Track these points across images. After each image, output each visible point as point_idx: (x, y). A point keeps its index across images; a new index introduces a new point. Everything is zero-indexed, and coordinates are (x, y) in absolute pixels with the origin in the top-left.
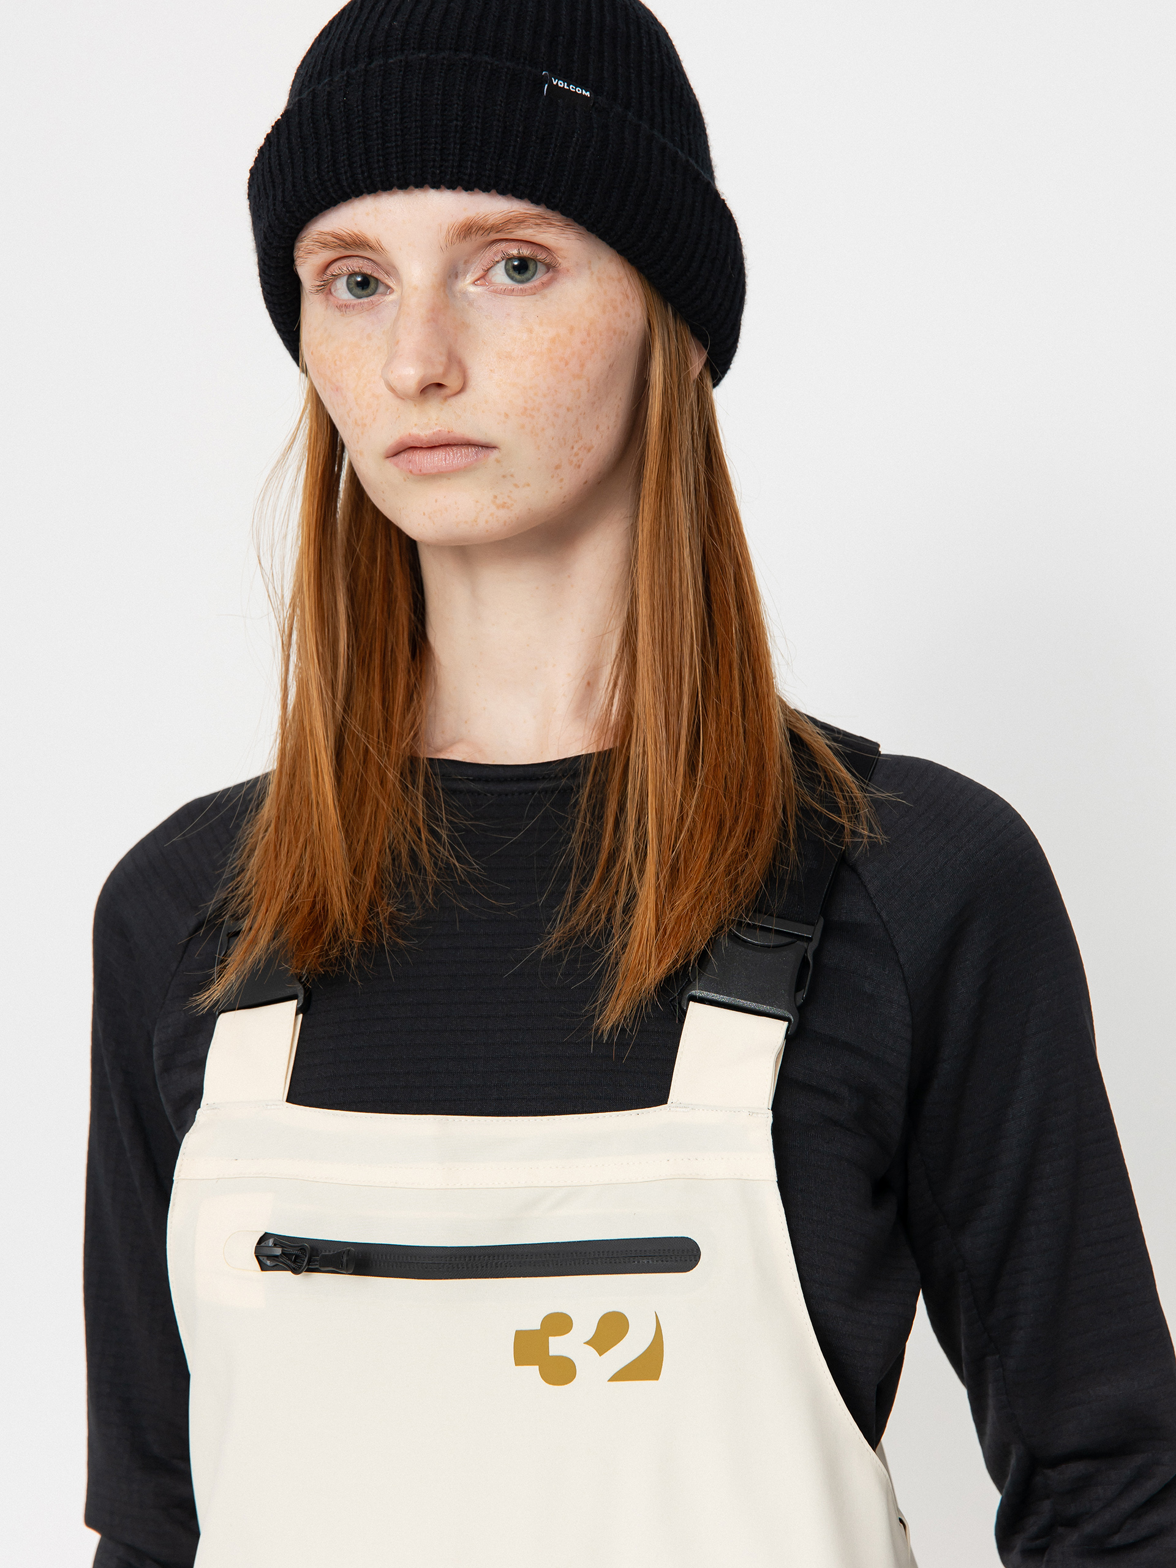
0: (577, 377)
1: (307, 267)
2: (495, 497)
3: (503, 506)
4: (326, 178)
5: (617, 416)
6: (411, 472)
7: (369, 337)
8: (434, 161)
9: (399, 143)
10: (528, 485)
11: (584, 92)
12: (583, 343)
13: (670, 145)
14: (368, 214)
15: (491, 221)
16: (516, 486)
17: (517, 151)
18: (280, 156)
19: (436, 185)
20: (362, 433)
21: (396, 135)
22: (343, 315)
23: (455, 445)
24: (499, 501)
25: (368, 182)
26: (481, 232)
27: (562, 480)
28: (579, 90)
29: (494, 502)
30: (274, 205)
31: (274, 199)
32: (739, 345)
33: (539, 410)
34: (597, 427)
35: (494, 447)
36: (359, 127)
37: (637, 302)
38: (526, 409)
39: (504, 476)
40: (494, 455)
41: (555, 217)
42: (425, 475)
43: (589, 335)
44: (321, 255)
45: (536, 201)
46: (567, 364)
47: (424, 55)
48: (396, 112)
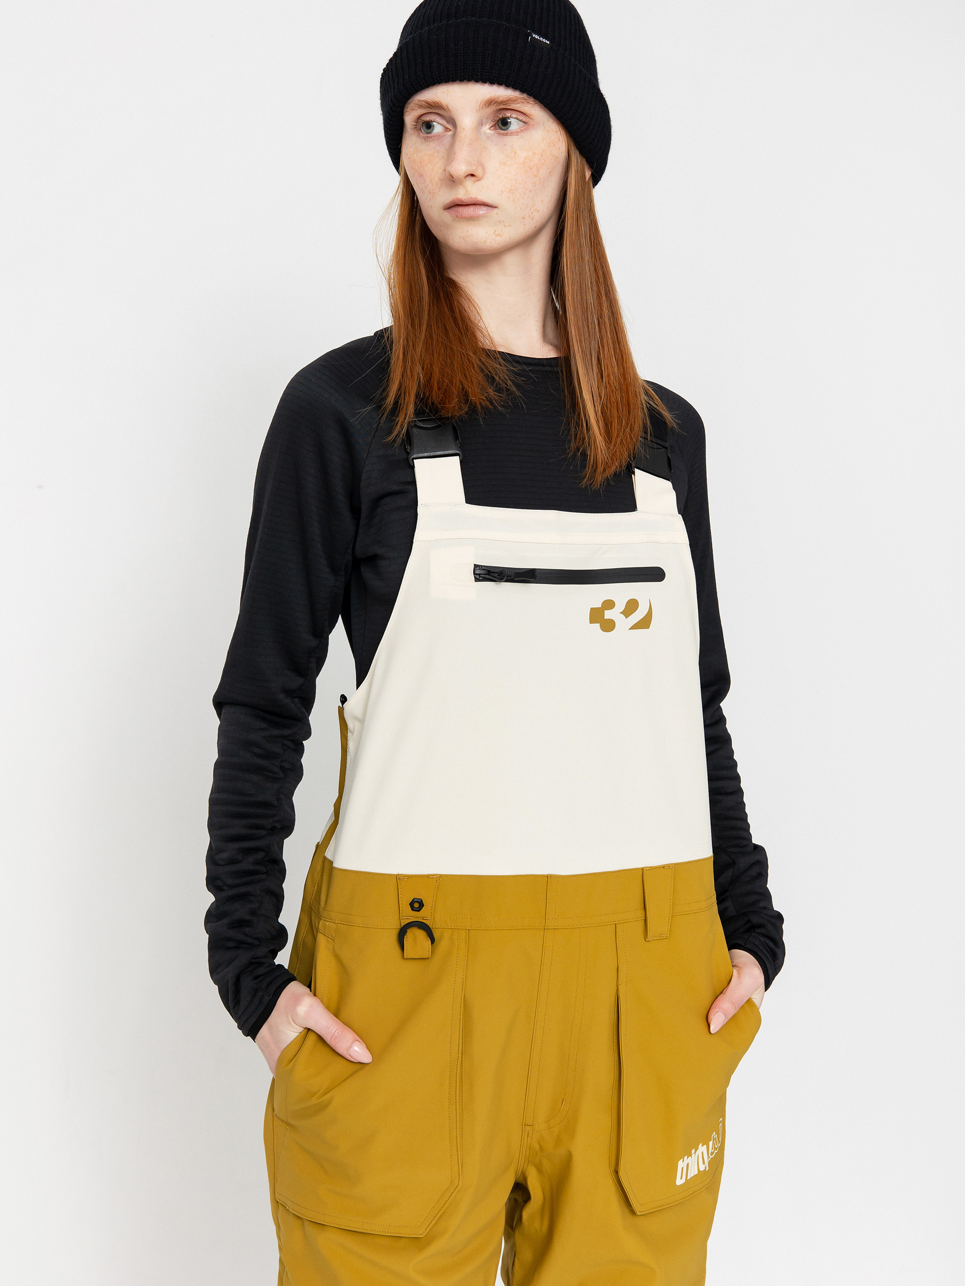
0: (536, 176)
1: (410, 118)
2: (495, 231)
3: (498, 235)
4: (426, 74)
5: (551, 197)
6: (457, 216)
7: (438, 152)
8: (478, 69)
9: (462, 60)
10: (510, 226)
11: (547, 42)
12: (539, 160)
13: (583, 69)
14: (443, 93)
15: (501, 99)
16: (504, 226)
17: (516, 67)
18: (402, 63)
19: (477, 80)
20: (433, 197)
21: (461, 56)
22: (426, 141)
23: (478, 204)
24: (497, 233)
25: (446, 77)
26: (496, 105)
27: (525, 225)
28: (544, 40)
29: (494, 233)
30: (398, 86)
31: (398, 83)
32: (606, 168)
33: (517, 190)
34: (542, 201)
35: (496, 207)
36: (443, 51)
37: (564, 143)
38: (511, 189)
39: (500, 221)
40: (496, 210)
41: (531, 100)
42: (464, 218)
43: (542, 156)
44: (418, 111)
45: (522, 91)
46: (531, 169)
47: (474, 19)
48: (461, 45)
